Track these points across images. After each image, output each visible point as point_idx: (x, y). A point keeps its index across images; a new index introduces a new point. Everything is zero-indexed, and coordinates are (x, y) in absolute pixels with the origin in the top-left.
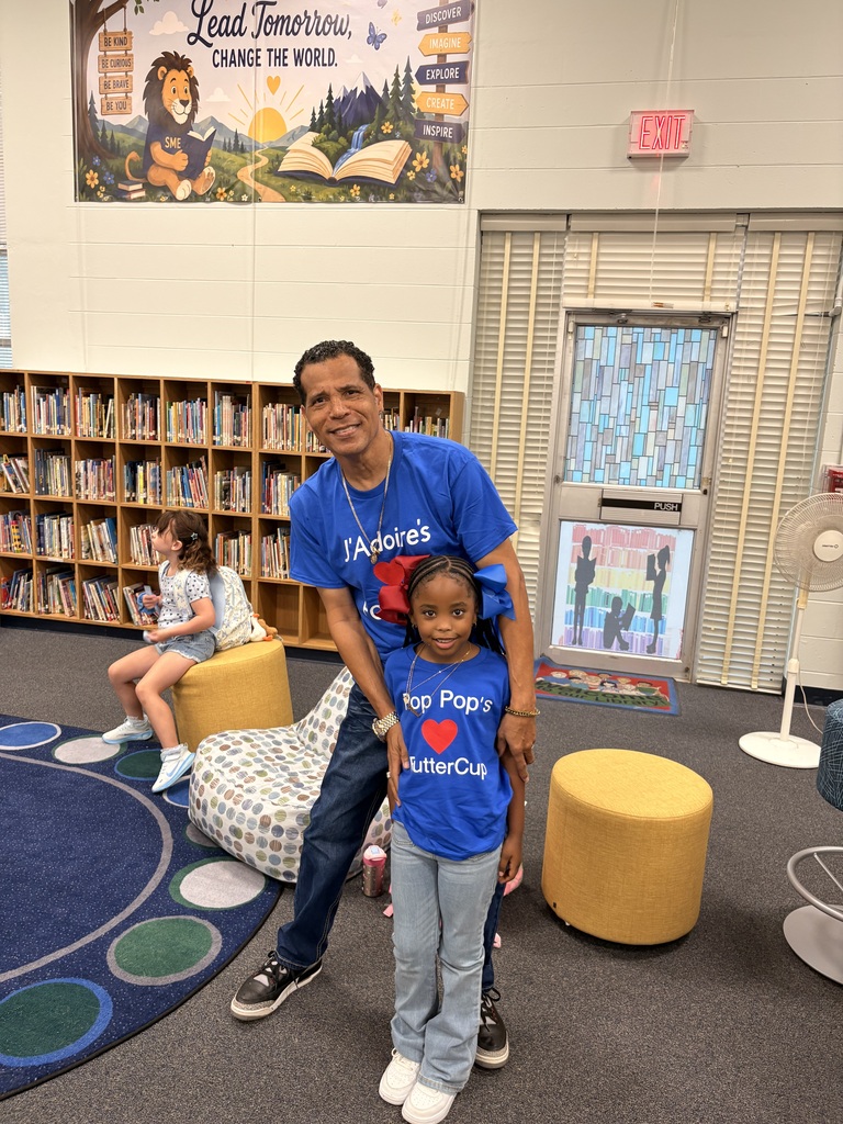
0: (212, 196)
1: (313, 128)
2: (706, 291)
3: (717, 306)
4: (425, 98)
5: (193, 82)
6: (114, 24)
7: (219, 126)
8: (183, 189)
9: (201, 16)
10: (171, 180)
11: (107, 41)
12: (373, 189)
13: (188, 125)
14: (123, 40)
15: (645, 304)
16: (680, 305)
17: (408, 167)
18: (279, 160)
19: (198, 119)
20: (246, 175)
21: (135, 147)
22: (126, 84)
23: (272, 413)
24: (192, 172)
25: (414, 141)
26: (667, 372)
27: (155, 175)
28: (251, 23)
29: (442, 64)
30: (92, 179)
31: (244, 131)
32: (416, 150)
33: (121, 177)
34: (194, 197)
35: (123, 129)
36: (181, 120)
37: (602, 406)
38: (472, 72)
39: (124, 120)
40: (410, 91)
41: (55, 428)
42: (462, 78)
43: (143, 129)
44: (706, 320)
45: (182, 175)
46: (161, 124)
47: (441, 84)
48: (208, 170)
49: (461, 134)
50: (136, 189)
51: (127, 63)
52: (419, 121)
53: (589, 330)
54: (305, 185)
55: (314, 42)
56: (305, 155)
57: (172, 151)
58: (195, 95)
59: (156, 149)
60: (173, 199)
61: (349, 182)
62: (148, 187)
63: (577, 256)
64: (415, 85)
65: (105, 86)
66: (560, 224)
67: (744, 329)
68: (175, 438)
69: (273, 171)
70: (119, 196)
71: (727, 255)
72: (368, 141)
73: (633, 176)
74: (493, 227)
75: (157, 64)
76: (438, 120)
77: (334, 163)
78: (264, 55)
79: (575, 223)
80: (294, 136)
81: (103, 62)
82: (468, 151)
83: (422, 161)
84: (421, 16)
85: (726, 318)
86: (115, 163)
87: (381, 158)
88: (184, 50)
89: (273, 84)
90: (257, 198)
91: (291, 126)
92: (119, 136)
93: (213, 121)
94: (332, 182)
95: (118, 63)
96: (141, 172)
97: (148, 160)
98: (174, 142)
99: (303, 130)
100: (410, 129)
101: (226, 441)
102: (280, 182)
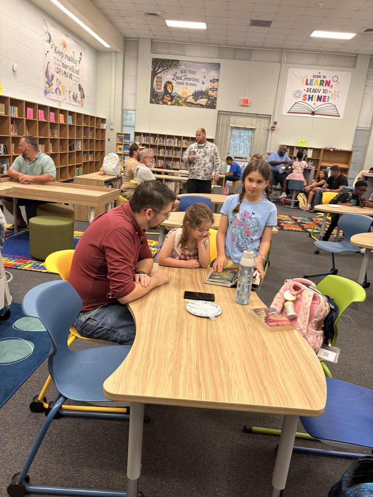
0: (174, 104)
1: (192, 95)
2: (251, 125)
3: (253, 127)
4: (210, 93)
5: (173, 86)
6: (159, 75)
7: (177, 94)
8: (169, 103)
9: (175, 76)
10: (167, 101)
11: (158, 78)
12: (201, 106)
13: (171, 93)
14: (161, 78)
15: (243, 126)
16: (247, 127)
17: (207, 103)
18: (186, 100)
19: (173, 92)
20: (180, 102)
21: (161, 96)
22: (161, 85)
23: (184, 141)
24: (171, 101)
25: (209, 99)
26: (245, 137)
27: (165, 100)
28: (183, 78)
29: (213, 88)
30: (153, 100)
31: (181, 95)
32: (209, 100)
33: (158, 100)
34: (171, 104)
35: (160, 92)
36: (170, 92)
37: (235, 142)
38: (218, 90)
39: (160, 91)
40: (208, 91)
41: (146, 142)
42: (216, 91)
43: (163, 93)
44: (251, 129)
45: (169, 101)
46: (166, 92)
47: (213, 91)
48: (174, 100)
49: (216, 99)
50: (161, 102)
51: (161, 82)
52: (210, 96)
53: (234, 130)
54: (190, 104)
55: (193, 82)
56: (191, 99)
57: (168, 97)
58: (173, 88)
59: (165, 96)
60: (167, 104)
61: (198, 104)
62: (163, 102)
63: (232, 118)
64: (209, 91)
65: (157, 85)
66: (230, 113)
67: (257, 131)
68: (167, 145)
69: (185, 102)
70: (157, 103)
71: (255, 120)
72: (201, 98)
73: (241, 108)
74: (220, 113)
75: (166, 82)
76: (212, 96)
77: (195, 101)
78: (185, 84)
79: (232, 113)
80: (189, 96)
81: (157, 81)
82: (217, 101)
83: (210, 102)
84: (211, 80)
85: (254, 129)
86: (157, 98)
87: (203, 101)
88: (171, 81)
89: (186, 88)
90: (182, 105)
91: (189, 95)
92: (159, 93)
93: (175, 93)
94: (195, 104)
95: (160, 82)
96: (162, 100)
97: (164, 98)
98: (168, 95)
99: (191, 96)
100: (208, 97)
101: (176, 145)
102: (186, 103)
